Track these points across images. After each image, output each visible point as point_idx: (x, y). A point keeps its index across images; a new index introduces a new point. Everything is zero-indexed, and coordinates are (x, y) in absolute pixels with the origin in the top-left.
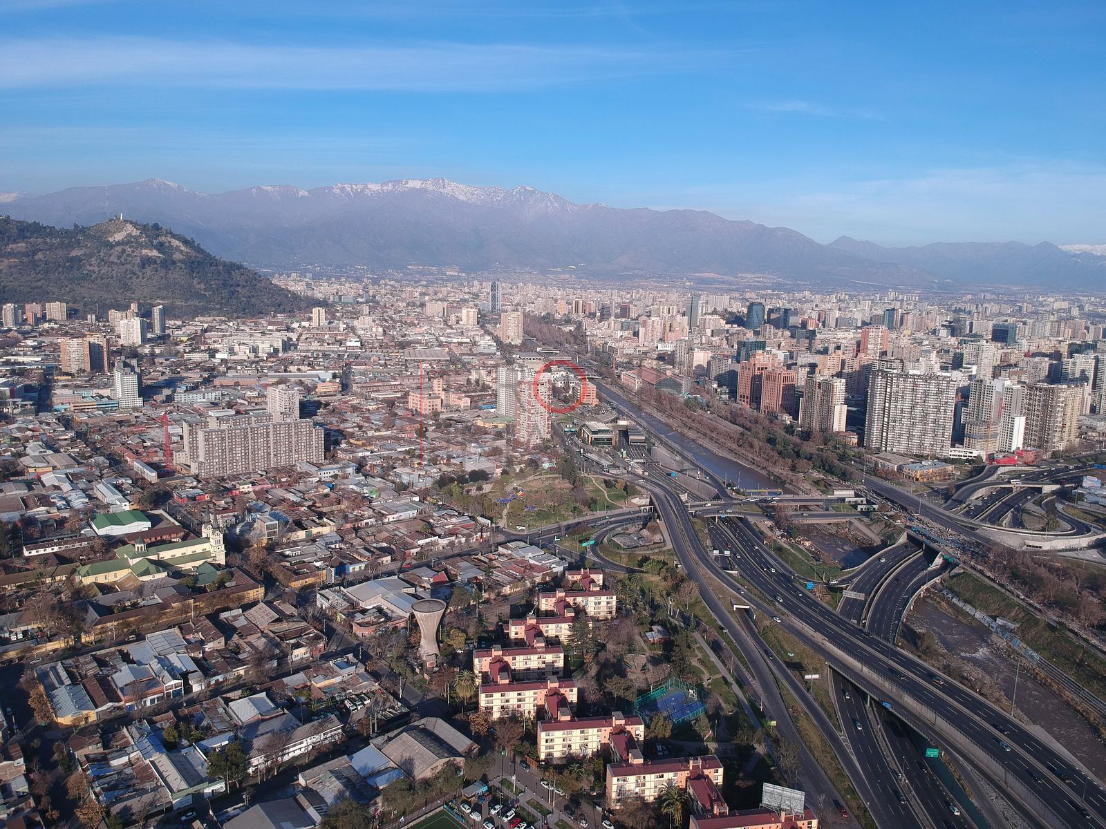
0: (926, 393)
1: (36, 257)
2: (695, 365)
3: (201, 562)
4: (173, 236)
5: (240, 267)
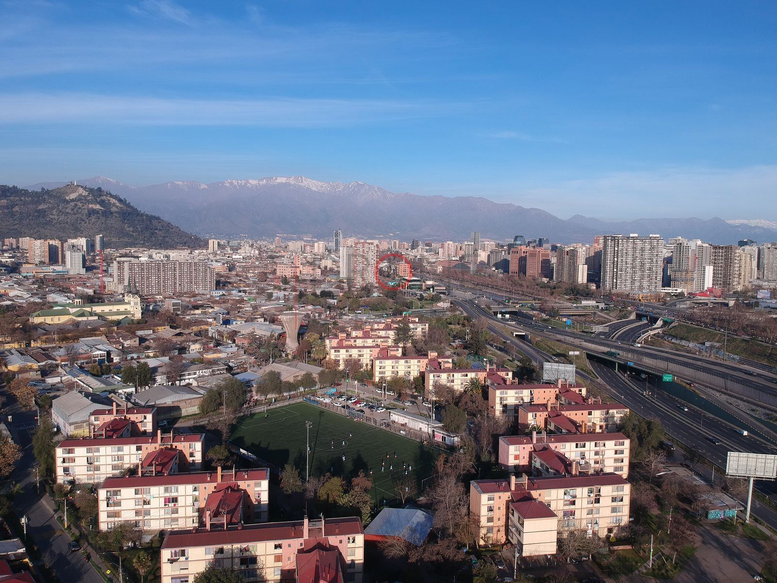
0: (642, 250)
1: (14, 210)
2: (479, 261)
3: (123, 316)
4: (112, 196)
5: (158, 218)
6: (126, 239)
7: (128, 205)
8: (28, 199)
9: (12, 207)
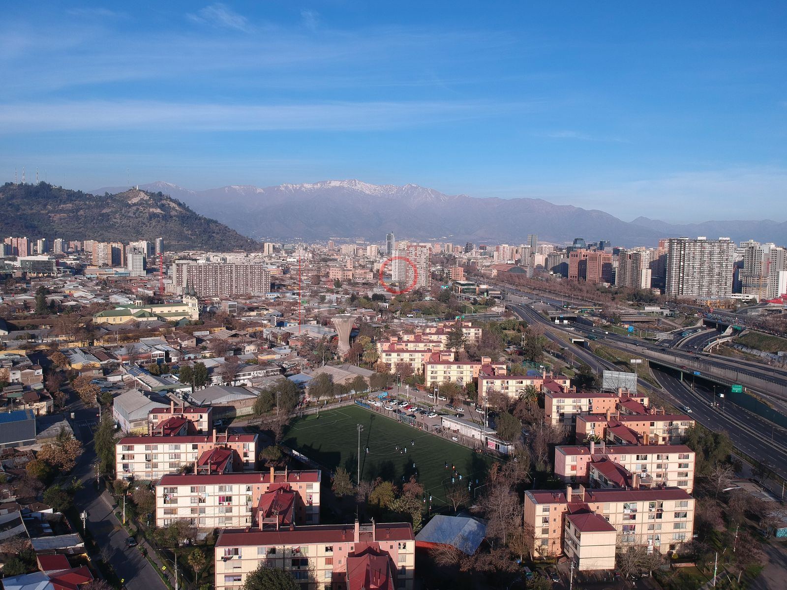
0: (711, 254)
1: (79, 214)
2: (536, 264)
3: (181, 318)
4: (171, 200)
5: (216, 222)
6: (185, 242)
7: (187, 209)
8: (93, 204)
9: (78, 210)
